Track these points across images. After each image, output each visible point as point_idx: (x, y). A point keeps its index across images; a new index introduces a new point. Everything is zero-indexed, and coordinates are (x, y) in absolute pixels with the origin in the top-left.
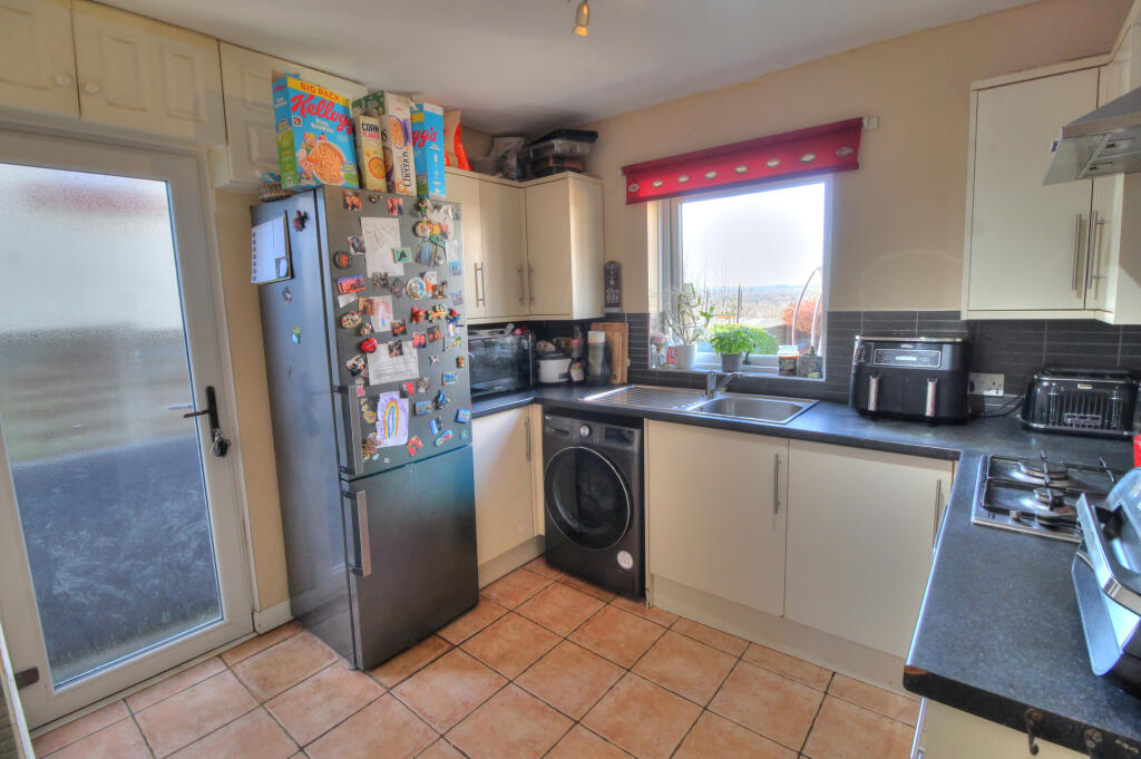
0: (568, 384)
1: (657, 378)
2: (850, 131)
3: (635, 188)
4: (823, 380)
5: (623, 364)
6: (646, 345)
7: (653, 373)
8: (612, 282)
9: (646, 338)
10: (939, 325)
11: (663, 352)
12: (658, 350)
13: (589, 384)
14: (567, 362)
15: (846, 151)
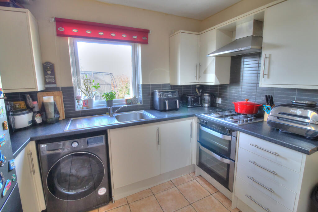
0: (34, 125)
1: (81, 114)
2: (145, 33)
3: (62, 29)
4: (142, 104)
5: (63, 110)
6: (74, 101)
7: (79, 112)
8: (49, 72)
9: (73, 97)
10: (166, 87)
11: (81, 102)
12: (78, 102)
13: (46, 123)
14: (31, 114)
15: (144, 38)
